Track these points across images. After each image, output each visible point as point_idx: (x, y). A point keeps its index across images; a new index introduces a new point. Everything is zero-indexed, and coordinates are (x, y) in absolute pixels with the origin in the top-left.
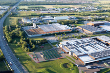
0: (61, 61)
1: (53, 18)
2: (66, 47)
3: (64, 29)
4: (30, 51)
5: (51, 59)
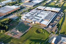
0: (33, 30)
1: (1, 3)
2: (28, 19)
3: (15, 8)
5: (25, 31)
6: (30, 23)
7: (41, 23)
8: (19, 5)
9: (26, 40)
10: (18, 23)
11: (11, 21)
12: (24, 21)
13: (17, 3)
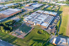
1: (4, 6)
2: (29, 21)
3: (17, 11)
4: (11, 32)
5: (28, 31)
6: (32, 25)
7: (42, 25)
8: (21, 8)
9: (30, 40)
10: (21, 24)
11: (14, 22)
12: (26, 23)
13: (18, 6)
